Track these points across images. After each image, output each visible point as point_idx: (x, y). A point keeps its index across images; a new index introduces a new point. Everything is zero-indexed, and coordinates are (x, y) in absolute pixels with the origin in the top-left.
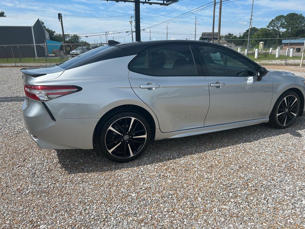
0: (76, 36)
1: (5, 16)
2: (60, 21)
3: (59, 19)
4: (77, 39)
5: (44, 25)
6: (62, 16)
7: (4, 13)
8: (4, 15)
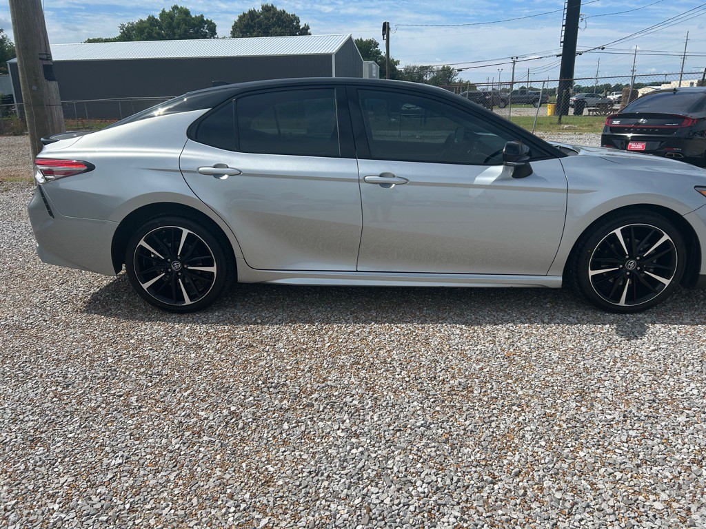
0: (448, 69)
1: (310, 34)
2: (385, 38)
3: (383, 35)
4: (450, 77)
5: (378, 49)
6: (389, 29)
7: (309, 29)
8: (309, 31)
